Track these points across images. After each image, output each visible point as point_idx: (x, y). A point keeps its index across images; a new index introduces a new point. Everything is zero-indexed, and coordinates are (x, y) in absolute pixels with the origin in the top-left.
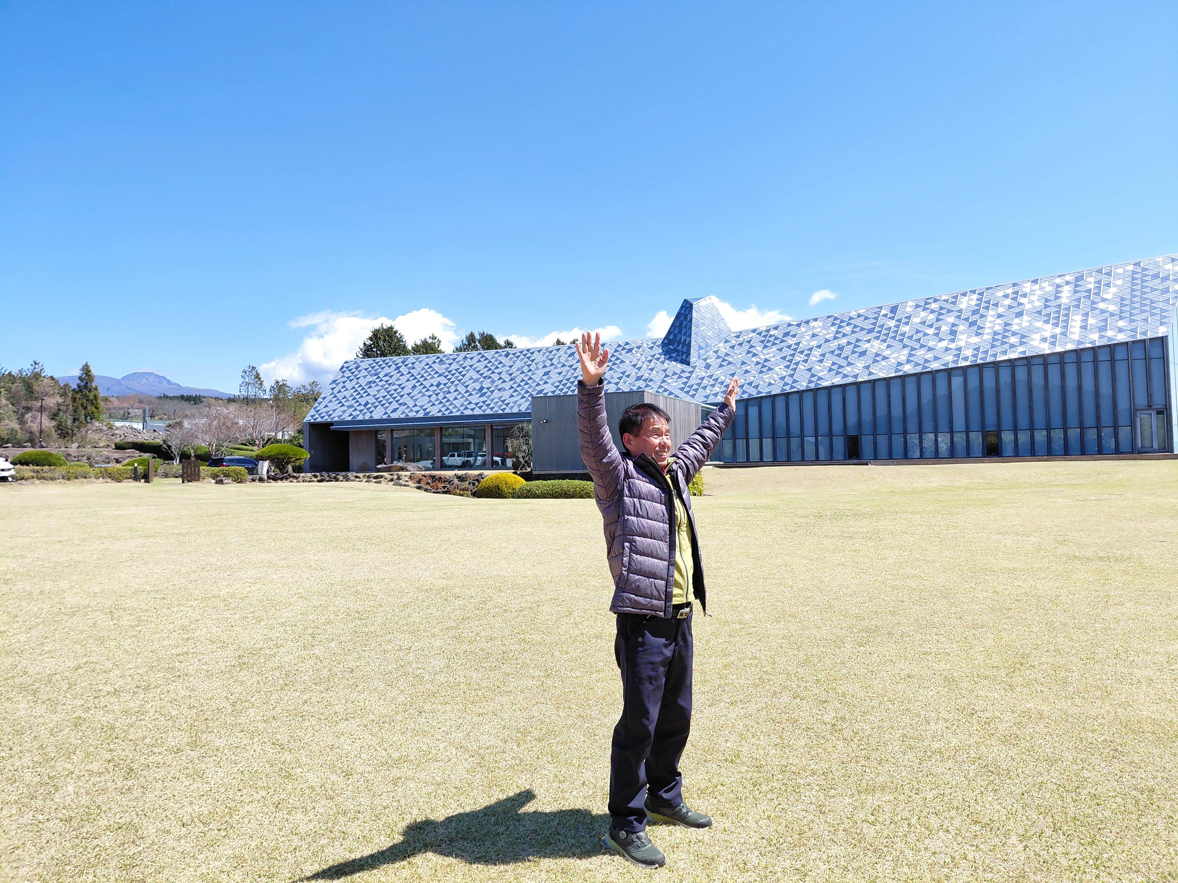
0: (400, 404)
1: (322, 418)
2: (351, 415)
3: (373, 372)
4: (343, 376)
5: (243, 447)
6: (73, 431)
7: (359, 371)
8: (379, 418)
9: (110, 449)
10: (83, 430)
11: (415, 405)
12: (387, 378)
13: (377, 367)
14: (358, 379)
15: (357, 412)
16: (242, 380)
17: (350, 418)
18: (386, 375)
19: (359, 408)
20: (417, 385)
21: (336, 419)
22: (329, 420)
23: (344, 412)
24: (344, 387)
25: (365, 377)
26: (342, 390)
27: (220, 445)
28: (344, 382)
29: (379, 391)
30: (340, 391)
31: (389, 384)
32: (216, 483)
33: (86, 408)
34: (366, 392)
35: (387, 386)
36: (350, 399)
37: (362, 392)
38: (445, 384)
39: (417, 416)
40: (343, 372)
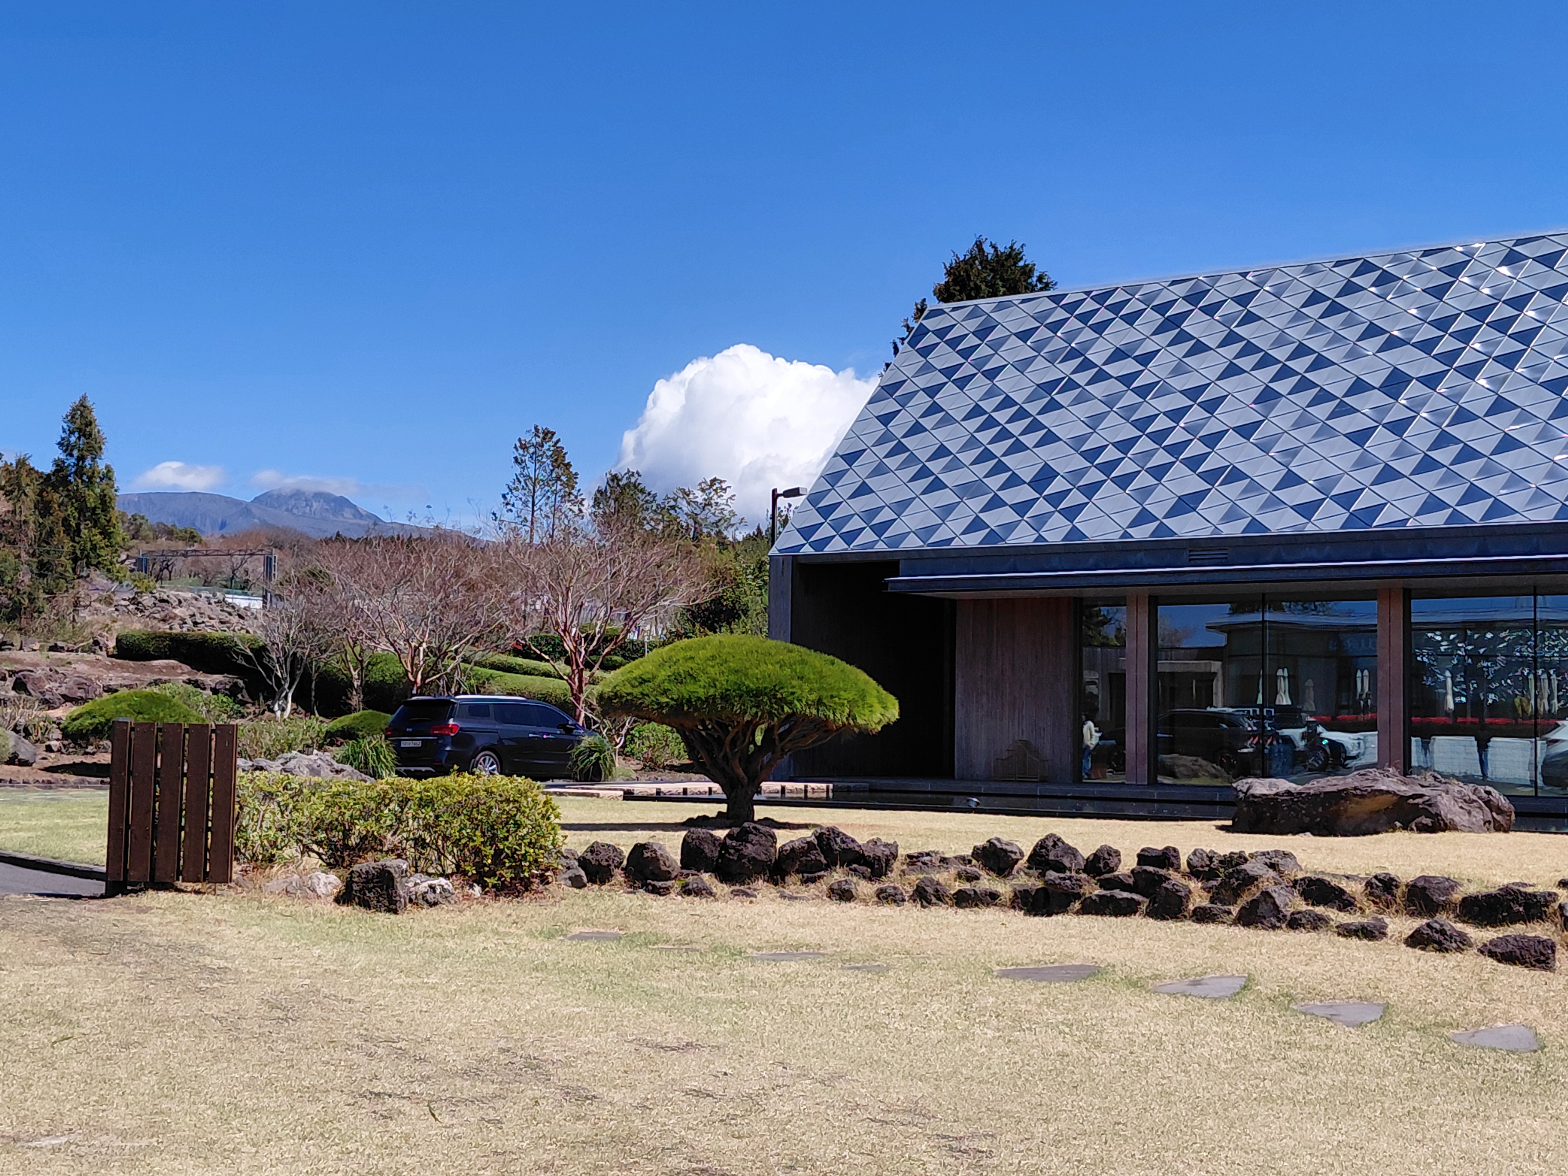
0: (1211, 477)
1: (850, 537)
2: (976, 525)
3: (1057, 343)
4: (927, 368)
5: (520, 660)
7: (996, 346)
8: (1115, 537)
11: (1291, 480)
12: (1129, 366)
13: (1074, 324)
14: (991, 374)
15: (1007, 515)
17: (973, 540)
19: (1012, 496)
20: (1283, 387)
21: (912, 543)
22: (881, 546)
23: (946, 511)
24: (935, 409)
25: (1022, 366)
26: (928, 422)
28: (932, 391)
29: (1094, 421)
30: (916, 429)
31: (1143, 392)
32: (344, 898)
34: (1035, 426)
35: (1131, 398)
36: (967, 457)
37: (1016, 428)
38: (1431, 381)
39: (1310, 529)
40: (925, 352)
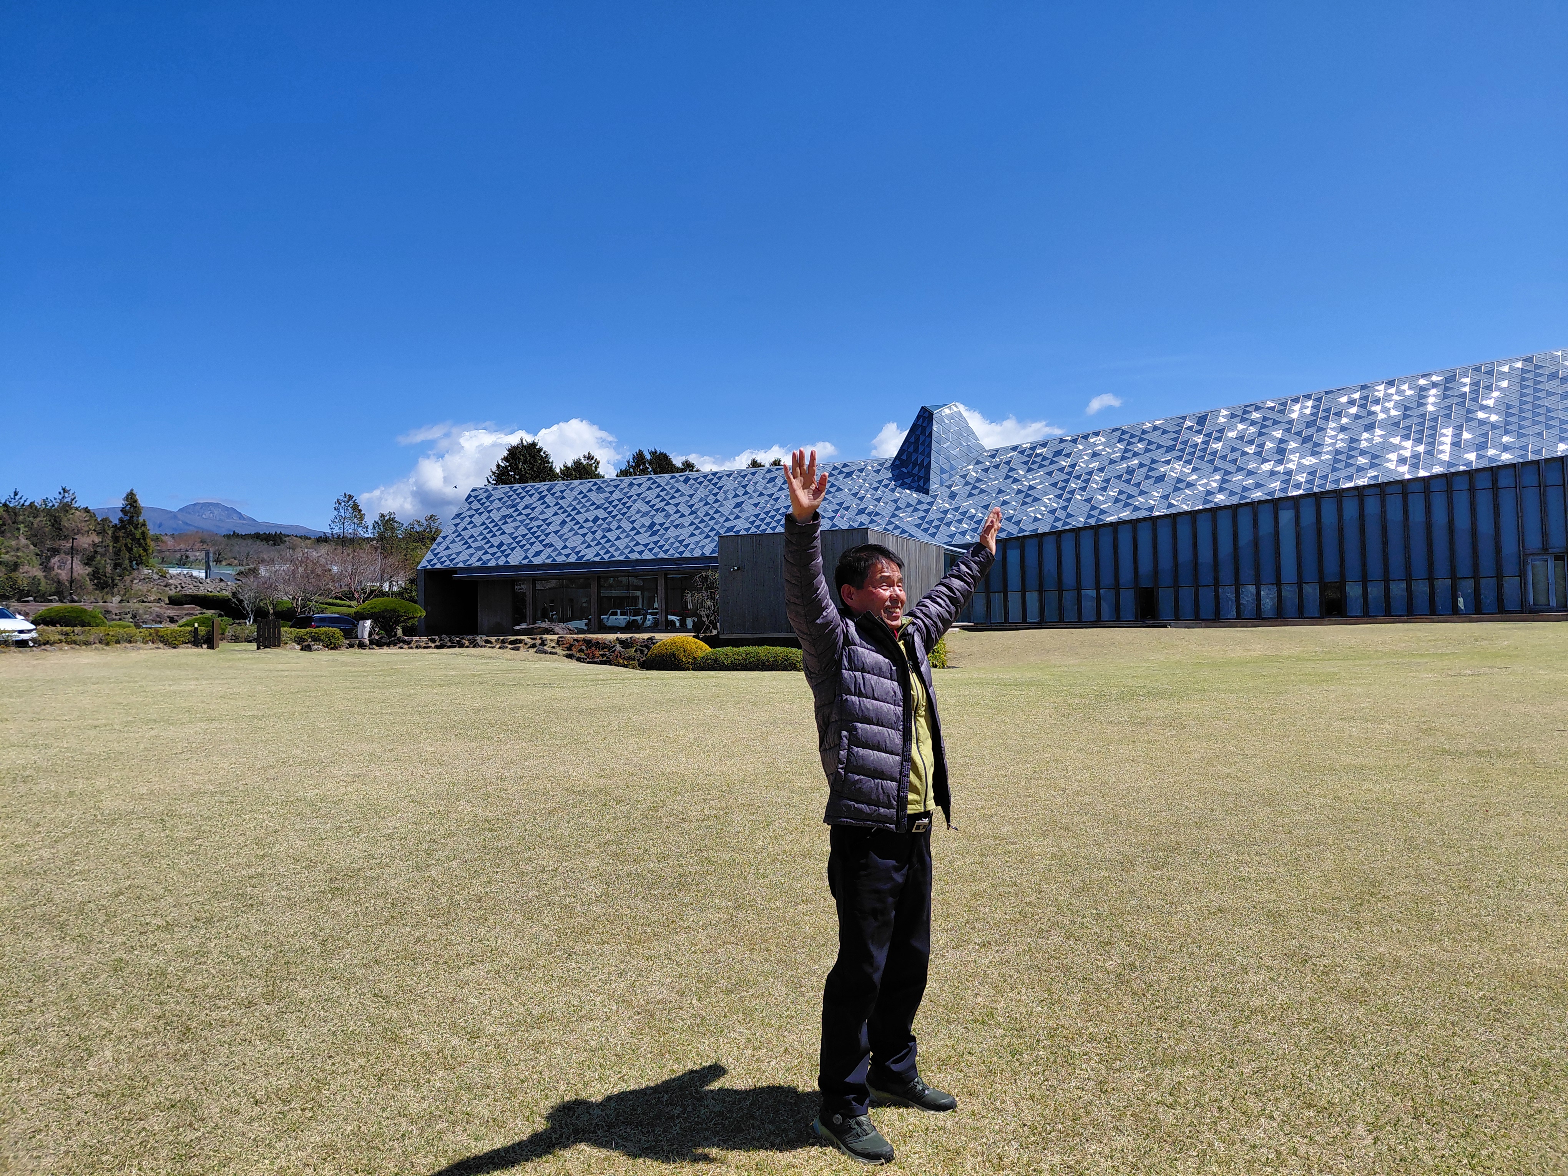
0: (545, 546)
1: (442, 563)
2: (480, 559)
3: (510, 503)
4: (470, 509)
5: (338, 601)
6: (113, 580)
7: (492, 502)
8: (517, 563)
9: (163, 604)
10: (127, 579)
11: (565, 547)
12: (528, 511)
13: (515, 496)
14: (489, 512)
15: (489, 556)
16: (336, 513)
17: (478, 564)
18: (526, 507)
19: (490, 551)
20: (568, 520)
21: (461, 565)
22: (452, 566)
23: (471, 555)
24: (471, 522)
25: (499, 509)
26: (469, 527)
27: (307, 600)
28: (471, 516)
29: (517, 528)
30: (465, 529)
31: (531, 519)
32: (301, 649)
33: (131, 549)
34: (500, 529)
35: (528, 521)
36: (479, 538)
37: (494, 529)
38: (604, 519)
39: (567, 561)
40: (470, 503)
